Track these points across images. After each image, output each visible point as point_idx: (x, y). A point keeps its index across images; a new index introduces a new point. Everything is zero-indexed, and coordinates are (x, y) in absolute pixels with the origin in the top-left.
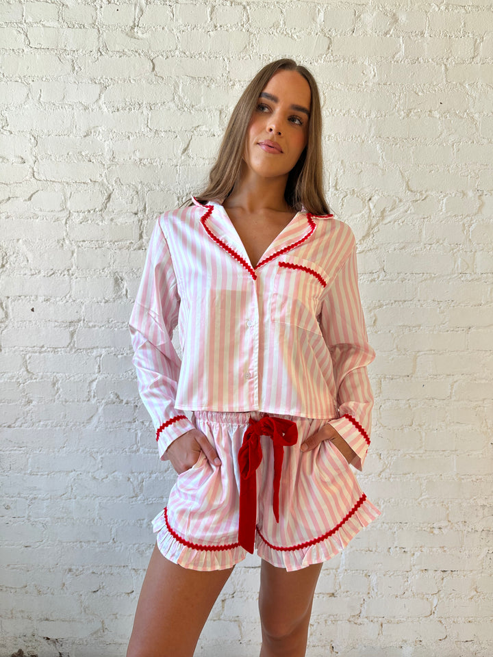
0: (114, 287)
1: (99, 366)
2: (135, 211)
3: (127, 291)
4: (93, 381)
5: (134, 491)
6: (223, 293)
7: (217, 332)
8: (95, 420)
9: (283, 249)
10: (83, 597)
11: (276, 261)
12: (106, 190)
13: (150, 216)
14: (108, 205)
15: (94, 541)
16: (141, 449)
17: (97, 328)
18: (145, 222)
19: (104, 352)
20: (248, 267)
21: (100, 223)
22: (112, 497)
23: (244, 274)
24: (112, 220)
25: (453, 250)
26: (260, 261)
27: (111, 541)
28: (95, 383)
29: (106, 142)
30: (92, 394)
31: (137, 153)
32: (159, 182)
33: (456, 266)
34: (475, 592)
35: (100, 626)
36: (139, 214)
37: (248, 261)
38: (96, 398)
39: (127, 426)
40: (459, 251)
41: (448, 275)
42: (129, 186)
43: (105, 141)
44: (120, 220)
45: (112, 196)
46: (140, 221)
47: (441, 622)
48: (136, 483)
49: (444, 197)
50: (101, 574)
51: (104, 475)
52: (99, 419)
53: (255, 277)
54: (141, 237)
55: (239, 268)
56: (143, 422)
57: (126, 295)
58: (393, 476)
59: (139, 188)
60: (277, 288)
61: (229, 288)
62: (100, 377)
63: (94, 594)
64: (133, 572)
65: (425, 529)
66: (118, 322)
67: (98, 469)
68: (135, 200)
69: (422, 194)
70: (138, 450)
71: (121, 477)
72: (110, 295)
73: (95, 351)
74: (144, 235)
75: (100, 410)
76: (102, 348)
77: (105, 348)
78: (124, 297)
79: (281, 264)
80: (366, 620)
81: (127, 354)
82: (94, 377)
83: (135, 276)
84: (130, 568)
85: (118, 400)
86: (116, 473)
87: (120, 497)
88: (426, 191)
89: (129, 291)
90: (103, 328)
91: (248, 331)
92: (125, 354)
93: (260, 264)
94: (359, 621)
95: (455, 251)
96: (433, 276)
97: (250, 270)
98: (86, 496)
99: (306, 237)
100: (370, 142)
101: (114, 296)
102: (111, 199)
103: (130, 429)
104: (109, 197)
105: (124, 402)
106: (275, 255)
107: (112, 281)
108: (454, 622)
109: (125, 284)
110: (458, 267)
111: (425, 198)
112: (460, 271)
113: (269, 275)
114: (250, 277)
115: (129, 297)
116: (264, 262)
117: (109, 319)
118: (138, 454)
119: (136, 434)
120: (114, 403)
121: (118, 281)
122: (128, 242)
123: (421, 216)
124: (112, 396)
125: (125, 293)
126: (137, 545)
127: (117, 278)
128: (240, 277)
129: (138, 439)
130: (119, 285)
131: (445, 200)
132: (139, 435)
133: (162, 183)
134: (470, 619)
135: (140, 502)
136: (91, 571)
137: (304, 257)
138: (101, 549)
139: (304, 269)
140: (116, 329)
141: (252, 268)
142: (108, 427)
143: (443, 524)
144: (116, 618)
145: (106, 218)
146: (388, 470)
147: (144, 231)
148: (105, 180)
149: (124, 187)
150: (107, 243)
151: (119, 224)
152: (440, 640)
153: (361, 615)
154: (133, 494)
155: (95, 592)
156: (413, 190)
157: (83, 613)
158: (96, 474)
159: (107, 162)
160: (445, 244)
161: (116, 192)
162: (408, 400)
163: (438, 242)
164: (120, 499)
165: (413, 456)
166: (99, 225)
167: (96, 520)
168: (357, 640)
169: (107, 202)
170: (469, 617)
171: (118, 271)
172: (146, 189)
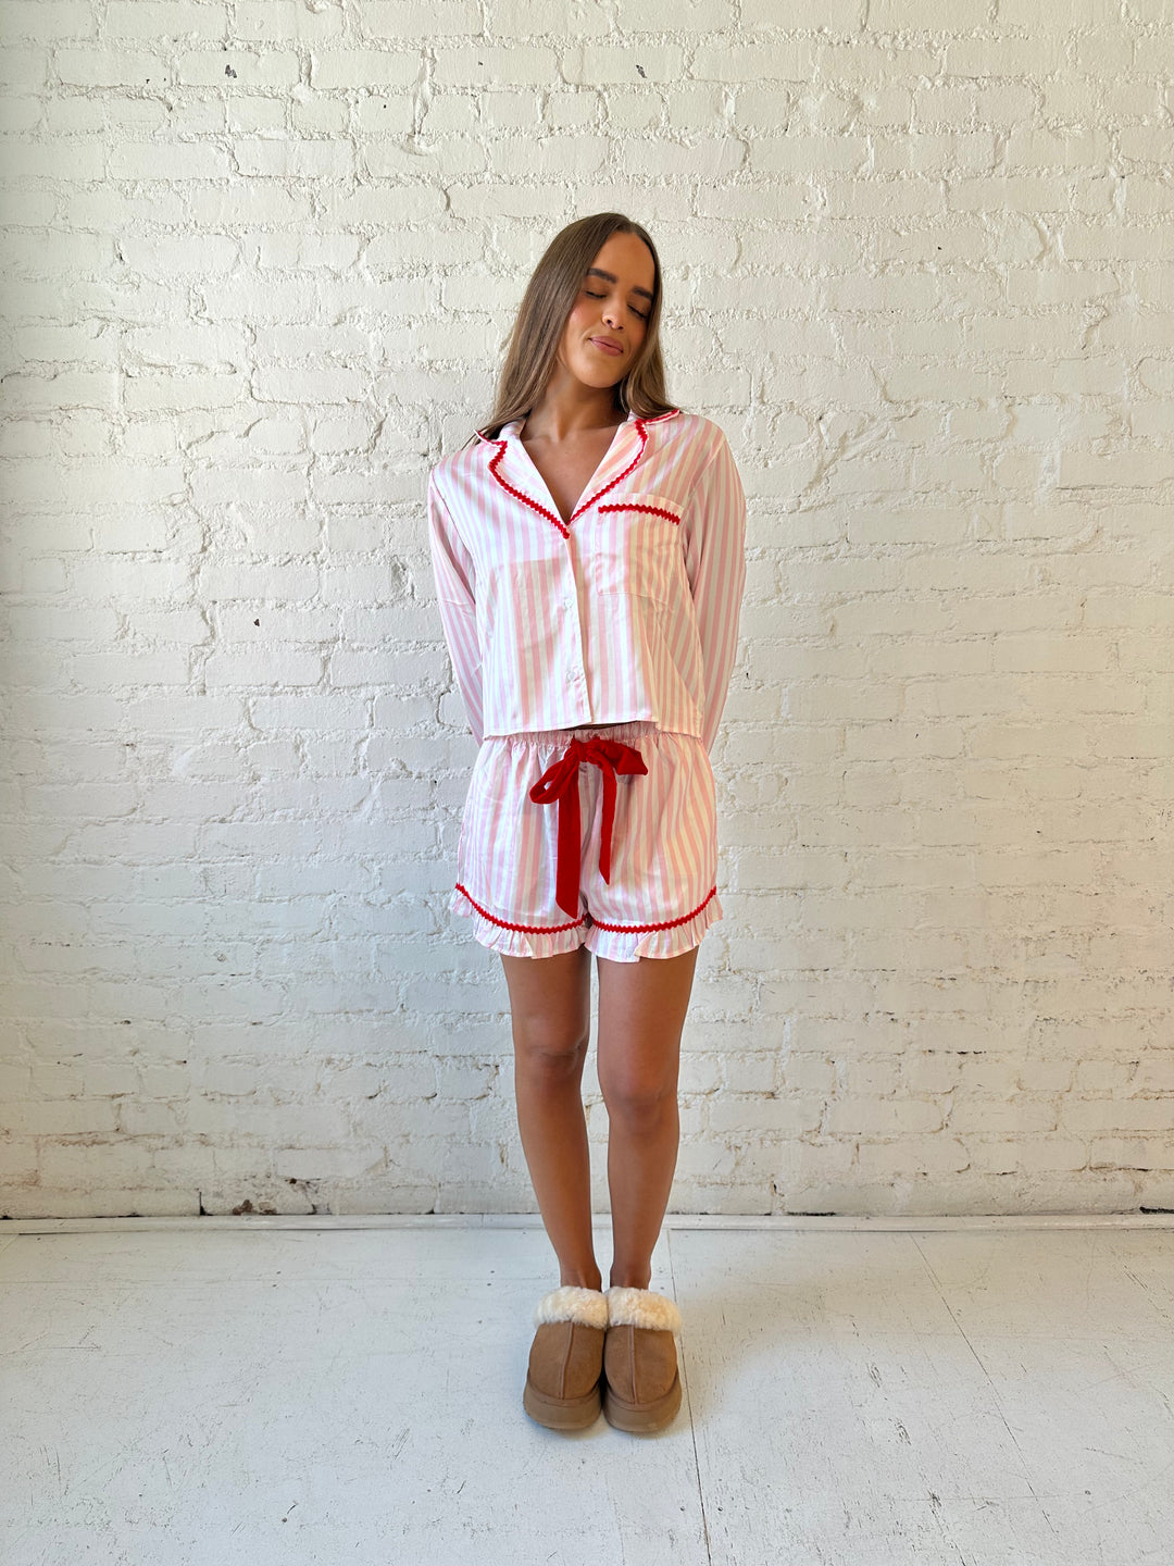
0: (392, 581)
1: (371, 715)
2: (423, 449)
3: (413, 588)
4: (362, 740)
5: (435, 923)
6: (527, 564)
7: (526, 622)
8: (367, 806)
9: (604, 487)
10: (352, 1106)
11: (595, 507)
12: (375, 416)
14: (378, 441)
15: (369, 1011)
16: (445, 852)
17: (365, 652)
19: (378, 692)
21: (366, 473)
22: (399, 934)
24: (385, 466)
25: (964, 500)
26: (575, 513)
27: (399, 1009)
28: (365, 745)
29: (372, 333)
30: (362, 763)
31: (425, 352)
32: (463, 399)
33: (970, 528)
34: (1017, 1091)
35: (379, 1155)
36: (431, 454)
38: (368, 770)
39: (421, 815)
40: (975, 501)
41: (956, 544)
42: (413, 408)
43: (369, 332)
44: (399, 467)
45: (385, 426)
47: (959, 1141)
48: (438, 909)
49: (948, 409)
50: (382, 1065)
51: (384, 898)
52: (374, 804)
53: (566, 535)
55: (546, 524)
56: (446, 809)
57: (412, 594)
58: (867, 890)
59: (430, 411)
60: (601, 546)
62: (373, 735)
63: (370, 1102)
64: (435, 1061)
65: (927, 980)
66: (400, 641)
67: (374, 889)
68: (424, 431)
69: (908, 407)
70: (440, 855)
71: (413, 901)
72: (386, 595)
73: (363, 690)
75: (375, 788)
76: (373, 685)
77: (380, 685)
78: (409, 598)
79: (602, 510)
80: (829, 1138)
81: (417, 694)
82: (363, 734)
84: (430, 1053)
85: (403, 771)
86: (404, 894)
87: (411, 933)
88: (916, 401)
89: (416, 587)
90: (376, 651)
92: (413, 695)
93: (575, 516)
94: (819, 1140)
95: (968, 502)
96: (931, 546)
97: (560, 527)
98: (355, 935)
99: (635, 461)
100: (818, 319)
101: (392, 597)
102: (383, 430)
103: (425, 820)
104: (380, 426)
105: (414, 776)
106: (594, 500)
107: (388, 572)
108: (982, 1141)
109: (410, 576)
110: (973, 530)
111: (916, 413)
112: (977, 537)
113: (586, 530)
114: (561, 536)
115: (416, 597)
116: (579, 512)
117: (384, 636)
118: (439, 861)
119: (437, 829)
120: (398, 777)
121: (397, 571)
122: (414, 504)
123: (907, 445)
124: (394, 765)
125: (410, 591)
126: (440, 1016)
127: (396, 565)
128: (548, 539)
129: (440, 835)
130: (399, 578)
131: (949, 415)
132: (441, 829)
133: (467, 400)
134: (1009, 1136)
135: (445, 942)
136: (365, 1062)
137: (635, 491)
138: (381, 1022)
139: (637, 508)
140: (397, 653)
141: (562, 523)
142: (390, 816)
143: (958, 971)
144: (408, 1141)
145: (376, 464)
146: (858, 881)
148: (372, 400)
149: (405, 411)
150: (379, 506)
151: (397, 473)
152: (959, 1172)
153: (822, 1130)
154: (433, 928)
155: (371, 1097)
156: (894, 399)
157: (352, 1134)
158: (372, 898)
159: (375, 368)
160: (950, 491)
161: (392, 418)
162: (891, 761)
163: (938, 489)
164: (412, 937)
165: (901, 854)
166: (363, 475)
167: (372, 975)
168: (816, 1173)
169: (377, 436)
170: (1007, 1133)
171: (398, 553)
172: (441, 413)
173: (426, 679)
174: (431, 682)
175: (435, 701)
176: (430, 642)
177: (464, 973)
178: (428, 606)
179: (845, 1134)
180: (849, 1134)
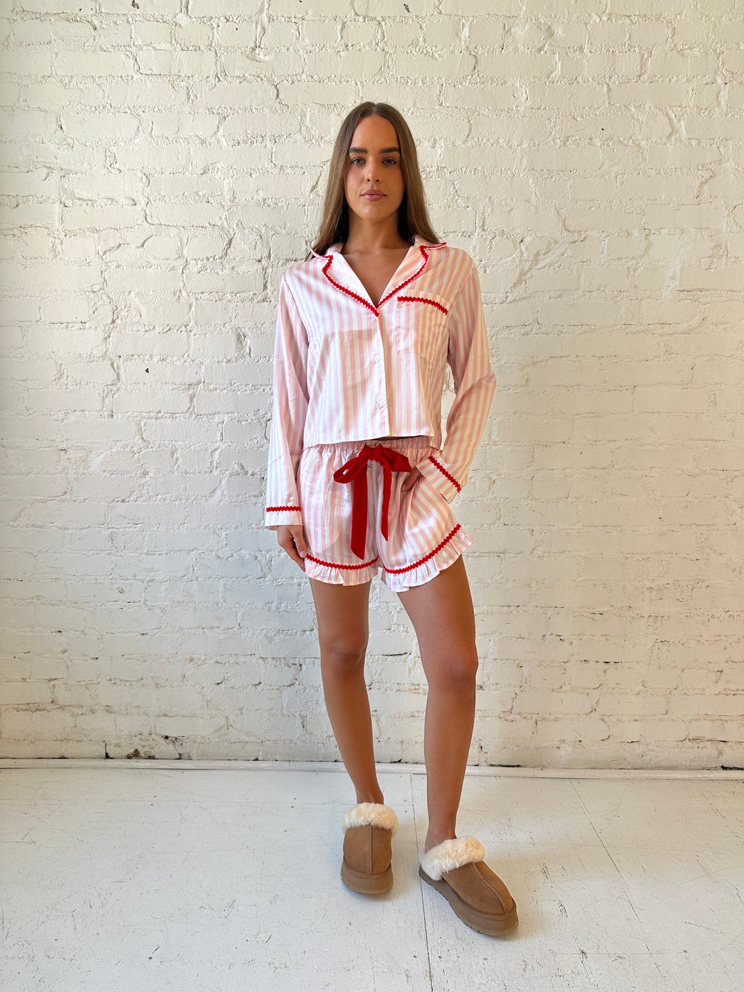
0: (237, 345)
1: (222, 434)
2: (259, 257)
3: (250, 349)
4: (216, 450)
5: (262, 571)
6: (351, 333)
7: (348, 370)
8: (218, 493)
9: (400, 285)
10: (205, 689)
11: (395, 297)
12: (227, 235)
13: (275, 263)
14: (229, 252)
15: (218, 627)
17: (218, 391)
18: (269, 271)
19: (226, 418)
20: (370, 307)
21: (220, 273)
22: (238, 578)
23: (367, 313)
24: (233, 268)
25: (616, 297)
26: (381, 300)
27: (237, 626)
28: (217, 453)
29: (226, 180)
30: (215, 465)
31: (261, 193)
32: (285, 224)
34: (642, 688)
35: (223, 722)
36: (263, 260)
37: (370, 302)
38: (219, 469)
39: (253, 500)
40: (622, 298)
41: (610, 327)
42: (252, 230)
43: (224, 179)
44: (242, 269)
45: (234, 241)
46: (264, 269)
47: (603, 720)
48: (264, 562)
49: (606, 237)
50: (226, 663)
51: (229, 554)
52: (223, 492)
53: (377, 315)
54: (265, 287)
55: (363, 309)
57: (250, 353)
58: (546, 554)
59: (263, 231)
60: (399, 322)
61: (355, 328)
62: (223, 446)
63: (218, 687)
64: (261, 661)
65: (584, 614)
66: (241, 385)
67: (222, 548)
68: (259, 246)
69: (580, 235)
71: (247, 556)
72: (232, 354)
73: (217, 416)
74: (269, 285)
75: (224, 482)
76: (224, 413)
77: (228, 413)
78: (248, 356)
79: (400, 299)
80: (518, 716)
81: (252, 420)
82: (216, 445)
83: (259, 332)
84: (257, 656)
85: (242, 471)
86: (242, 551)
87: (246, 577)
88: (585, 231)
89: (252, 349)
90: (225, 391)
91: (376, 366)
92: (249, 421)
93: (382, 302)
94: (511, 717)
95: (618, 298)
96: (593, 327)
97: (372, 309)
98: (209, 578)
99: (421, 270)
100: (521, 175)
101: (236, 355)
102: (232, 244)
103: (256, 503)
104: (230, 242)
105: (249, 474)
106: (394, 292)
107: (234, 338)
108: (618, 720)
109: (249, 342)
110: (621, 316)
111: (585, 238)
112: (624, 322)
113: (390, 311)
114: (373, 315)
115: (252, 356)
116: (385, 299)
117: (231, 380)
120: (239, 475)
121: (240, 338)
122: (252, 293)
123: (579, 260)
124: (236, 467)
125: (248, 351)
126: (264, 631)
127: (239, 334)
128: (364, 317)
130: (241, 342)
131: (607, 240)
133: (288, 225)
134: (636, 718)
135: (268, 583)
136: (214, 660)
137: (421, 289)
138: (225, 636)
139: (422, 300)
140: (239, 393)
141: (374, 306)
142: (233, 500)
143: (605, 608)
144: (242, 713)
145: (227, 267)
146: (540, 548)
147: (269, 281)
148: (225, 224)
149: (247, 231)
150: (228, 294)
151: (241, 273)
152: (602, 740)
153: (513, 711)
154: (260, 574)
155: (218, 684)
156: (570, 229)
157: (205, 707)
158: (221, 554)
159: (227, 203)
160: (607, 292)
161: (238, 236)
162: (564, 469)
163: (598, 289)
164: (247, 579)
165: (568, 531)
166: (219, 274)
167: (220, 604)
168: (509, 738)
169: (228, 248)
170: (635, 715)
171: (241, 326)
172: (271, 233)
173: (258, 410)
174: (261, 412)
175: (264, 425)
176: (261, 386)
177: (281, 604)
178: (260, 362)
179: (528, 714)
180: (531, 714)
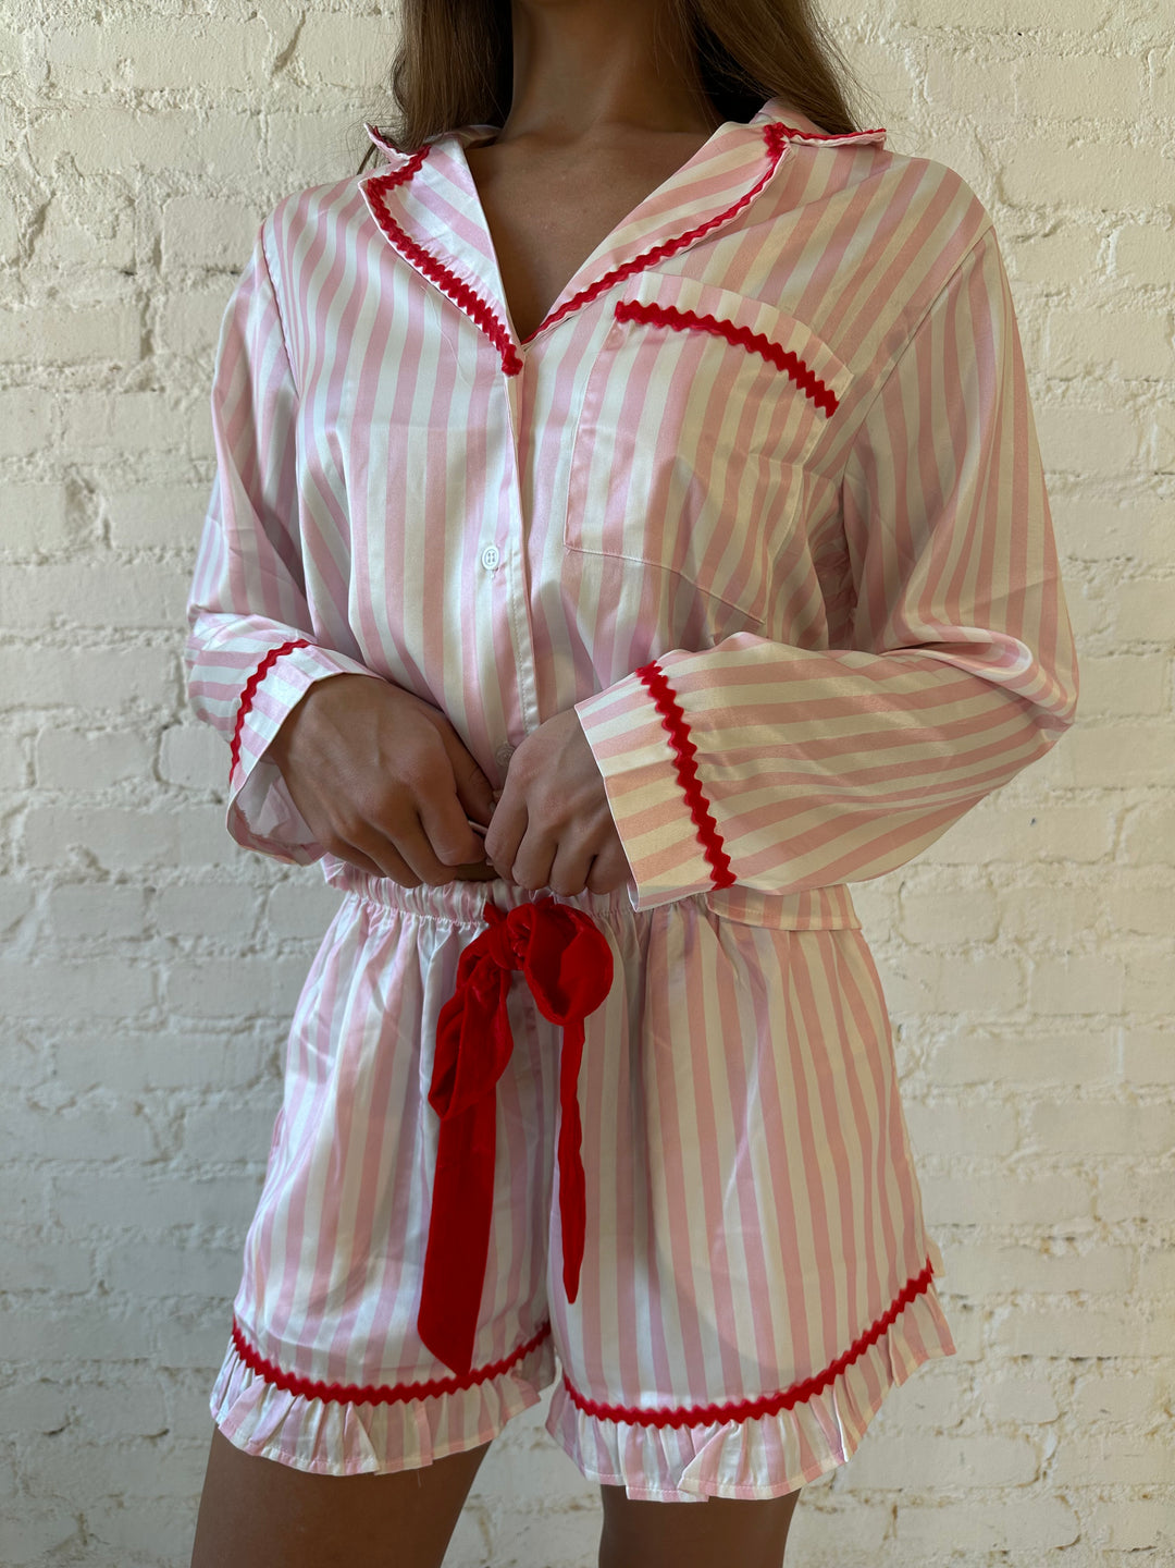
0: (67, 513)
1: (30, 766)
2: (124, 261)
3: (107, 526)
4: (16, 811)
5: (157, 1145)
8: (28, 932)
10: (18, 1448)
12: (29, 194)
13: (174, 281)
14: (38, 245)
15: (44, 1291)
16: (173, 1019)
17: (18, 645)
18: (158, 300)
19: (42, 720)
21: (16, 306)
22: (91, 1161)
24: (52, 293)
25: (1135, 396)
27: (95, 1290)
28: (20, 819)
29: (27, 33)
30: (14, 852)
31: (128, 70)
32: (202, 166)
33: (1143, 450)
34: (1165, 1416)
35: (72, 1528)
36: (140, 271)
38: (27, 867)
39: (126, 950)
40: (1152, 400)
41: (1117, 478)
42: (104, 180)
43: (21, 30)
44: (79, 294)
45: (51, 214)
46: (144, 297)
47: (1063, 1498)
48: (161, 1120)
49: (1114, 225)
50: (69, 1383)
51: (61, 1097)
52: (40, 929)
54: (146, 348)
56: (174, 941)
57: (106, 538)
58: (935, 1091)
59: (137, 186)
62: (36, 800)
63: (51, 1441)
64: (163, 1378)
65: (1028, 1242)
66: (83, 627)
67: (44, 1082)
68: (125, 228)
69: (1042, 217)
70: (163, 1024)
71: (114, 1104)
72: (54, 539)
73: (16, 717)
74: (157, 343)
75: (42, 899)
76: (36, 708)
77: (46, 708)
78: (100, 546)
80: (849, 1498)
81: (115, 727)
82: (17, 799)
83: (131, 476)
84: (154, 1365)
85: (92, 871)
86: (99, 1091)
87: (114, 1160)
88: (1057, 207)
89: (113, 525)
90: (38, 646)
92: (109, 730)
94: (831, 1501)
95: (1142, 399)
96: (1072, 479)
98: (13, 1160)
100: (882, 41)
101: (66, 543)
102: (47, 227)
103: (134, 960)
104: (40, 217)
105: (113, 877)
107: (57, 496)
108: (1101, 1498)
109: (102, 505)
110: (1148, 452)
111: (1054, 229)
112: (1154, 466)
115: (114, 543)
117: (53, 615)
118: (162, 1034)
119: (156, 976)
120: (82, 880)
121: (77, 494)
122: (108, 364)
123: (1038, 288)
124: (74, 859)
125: (100, 531)
126: (171, 1302)
127: (74, 482)
129: (162, 989)
130: (81, 507)
131: (1115, 233)
132: (165, 976)
133: (210, 168)
134: (1149, 1489)
135: (175, 1176)
136: (38, 1376)
138: (64, 1312)
140: (77, 649)
142: (70, 952)
143: (1080, 1226)
144: (120, 1505)
145: (34, 287)
146: (920, 1074)
147: (158, 329)
148: (25, 162)
149: (88, 184)
150: (40, 369)
151: (74, 307)
152: (1061, 1548)
153: (837, 1485)
154: (153, 1153)
155: (53, 1433)
156: (1015, 201)
157: (21, 1493)
158: (41, 1095)
159: (30, 101)
160: (1111, 380)
161: (63, 199)
162: (986, 865)
163: (1088, 373)
164: (116, 1165)
165: (996, 1030)
166: (11, 310)
167: (45, 1230)
168: (824, 1553)
169: (35, 235)
170: (1144, 1485)
171: (78, 459)
172: (160, 191)
173: (134, 699)
174: (143, 706)
175: (151, 740)
176: (141, 629)
177: (212, 1229)
178: (136, 562)
179: (874, 1492)
180: (882, 1491)
